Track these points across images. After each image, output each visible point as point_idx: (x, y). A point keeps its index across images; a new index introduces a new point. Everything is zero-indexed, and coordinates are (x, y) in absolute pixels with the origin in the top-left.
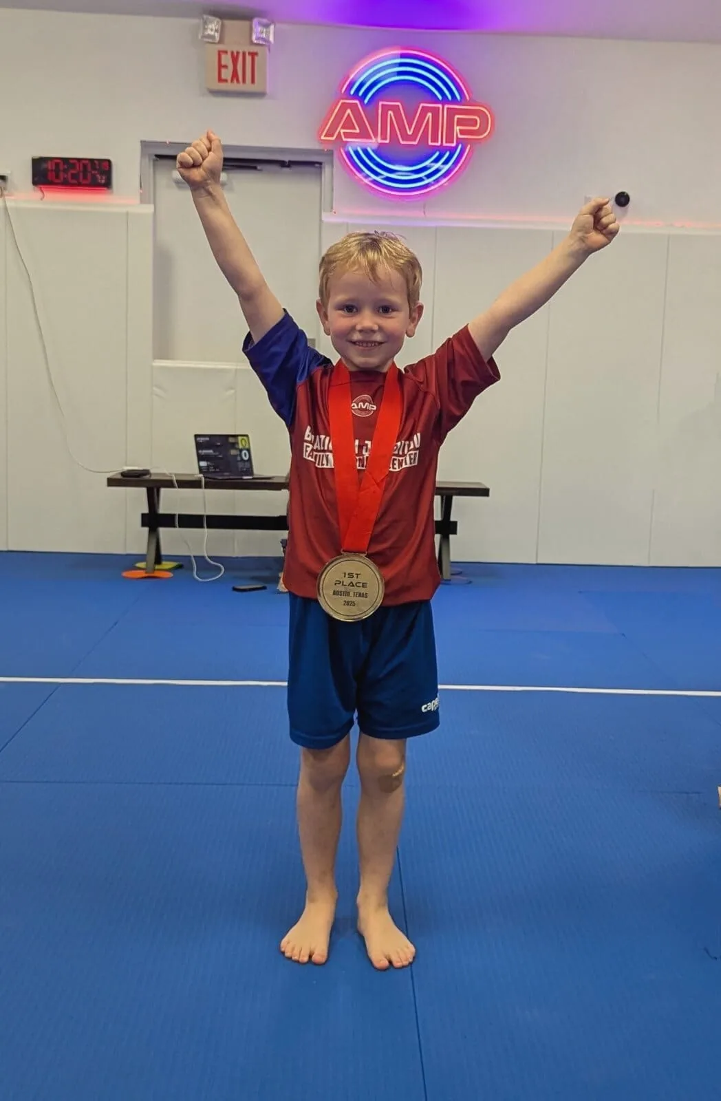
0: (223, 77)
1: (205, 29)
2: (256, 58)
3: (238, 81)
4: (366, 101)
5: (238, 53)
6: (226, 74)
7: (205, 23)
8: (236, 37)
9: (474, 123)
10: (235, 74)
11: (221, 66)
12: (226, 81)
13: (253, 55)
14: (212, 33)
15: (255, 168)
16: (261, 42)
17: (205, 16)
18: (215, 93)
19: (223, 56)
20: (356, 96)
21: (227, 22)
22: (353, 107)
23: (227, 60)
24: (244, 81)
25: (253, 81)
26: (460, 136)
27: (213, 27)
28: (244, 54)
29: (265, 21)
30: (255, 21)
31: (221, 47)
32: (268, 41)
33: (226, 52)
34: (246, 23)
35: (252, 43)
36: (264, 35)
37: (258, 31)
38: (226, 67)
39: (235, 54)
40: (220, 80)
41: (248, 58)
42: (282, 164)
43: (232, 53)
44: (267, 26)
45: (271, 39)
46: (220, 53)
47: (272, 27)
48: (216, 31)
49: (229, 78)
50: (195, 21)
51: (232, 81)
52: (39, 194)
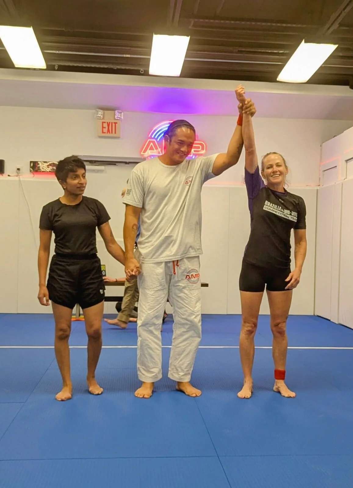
0: (104, 131)
1: (98, 114)
2: (117, 124)
3: (110, 133)
4: (158, 140)
5: (110, 123)
6: (105, 130)
7: (98, 112)
8: (109, 117)
9: (199, 148)
10: (108, 131)
11: (103, 127)
12: (105, 133)
13: (115, 123)
14: (100, 115)
15: (115, 165)
16: (119, 119)
17: (97, 110)
18: (100, 137)
19: (104, 124)
20: (154, 138)
21: (106, 112)
22: (154, 142)
23: (105, 125)
24: (112, 133)
25: (115, 133)
26: (194, 153)
27: (100, 113)
28: (112, 123)
29: (120, 111)
30: (116, 112)
31: (104, 121)
32: (121, 118)
33: (105, 122)
34: (113, 112)
35: (115, 119)
36: (119, 116)
37: (117, 115)
38: (105, 128)
39: (109, 123)
40: (103, 132)
41: (114, 125)
42: (126, 163)
43: (107, 123)
44: (121, 113)
45: (122, 118)
46: (103, 123)
47: (123, 113)
48: (101, 115)
49: (106, 132)
50: (94, 111)
51: (107, 133)
52: (32, 175)
